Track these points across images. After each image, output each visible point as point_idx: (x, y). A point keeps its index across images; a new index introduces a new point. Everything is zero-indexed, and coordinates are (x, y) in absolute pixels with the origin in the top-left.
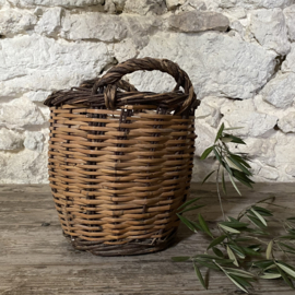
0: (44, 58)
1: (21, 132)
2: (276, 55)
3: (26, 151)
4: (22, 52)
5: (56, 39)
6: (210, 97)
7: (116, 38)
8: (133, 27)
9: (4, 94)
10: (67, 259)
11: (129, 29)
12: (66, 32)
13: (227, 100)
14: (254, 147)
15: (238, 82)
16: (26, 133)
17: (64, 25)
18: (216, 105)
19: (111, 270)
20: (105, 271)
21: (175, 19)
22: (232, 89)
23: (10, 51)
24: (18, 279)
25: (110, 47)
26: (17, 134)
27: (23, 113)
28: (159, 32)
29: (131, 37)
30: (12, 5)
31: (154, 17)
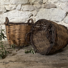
0: (18, 15)
2: (66, 12)
4: (14, 14)
5: (20, 11)
7: (33, 10)
8: (36, 8)
11: (35, 8)
12: (22, 9)
13: (56, 22)
15: (58, 18)
17: (22, 8)
19: (36, 56)
20: (35, 56)
21: (45, 6)
22: (57, 20)
23: (11, 14)
25: (31, 12)
28: (41, 8)
29: (36, 10)
30: (11, 4)
31: (40, 6)
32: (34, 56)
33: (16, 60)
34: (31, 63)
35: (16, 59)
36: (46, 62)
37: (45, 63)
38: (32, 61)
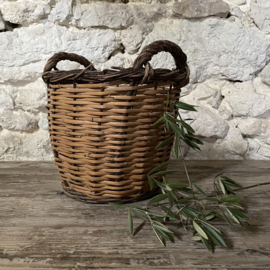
0: (57, 45)
1: (36, 114)
3: (41, 131)
4: (37, 39)
5: (68, 27)
6: (211, 80)
7: (123, 25)
8: (139, 15)
9: (21, 78)
10: (82, 221)
11: (135, 16)
12: (77, 20)
13: (228, 82)
14: (254, 127)
15: (238, 65)
16: (40, 114)
17: (75, 14)
18: (217, 87)
19: (124, 231)
20: (119, 231)
21: (178, 6)
22: (232, 72)
23: (26, 39)
24: (37, 238)
25: (117, 34)
26: (32, 116)
27: (38, 95)
28: (163, 19)
29: (137, 23)
31: (159, 5)
32: (115, 234)
33: (27, 249)
34: (96, 265)
35: (27, 244)
36: (166, 263)
37: (161, 264)
38: (101, 253)
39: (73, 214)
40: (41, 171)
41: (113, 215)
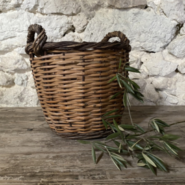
0: (27, 26)
1: (13, 74)
2: (177, 23)
3: (16, 86)
4: (13, 22)
5: (35, 13)
7: (74, 12)
8: (85, 5)
9: (2, 49)
10: (45, 149)
11: (82, 6)
12: (42, 9)
13: (145, 53)
14: (163, 83)
16: (16, 74)
17: (40, 4)
18: (138, 56)
19: (74, 156)
20: (71, 156)
22: (148, 46)
24: (13, 162)
25: (70, 19)
26: (10, 75)
27: (14, 61)
28: (101, 9)
29: (83, 11)
32: (68, 158)
33: (6, 170)
34: (54, 180)
35: (6, 166)
36: (103, 178)
37: (100, 178)
38: (58, 172)
39: (39, 144)
40: (16, 114)
41: (67, 145)
